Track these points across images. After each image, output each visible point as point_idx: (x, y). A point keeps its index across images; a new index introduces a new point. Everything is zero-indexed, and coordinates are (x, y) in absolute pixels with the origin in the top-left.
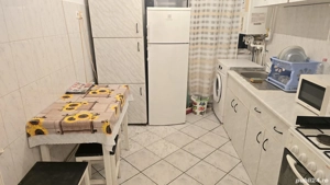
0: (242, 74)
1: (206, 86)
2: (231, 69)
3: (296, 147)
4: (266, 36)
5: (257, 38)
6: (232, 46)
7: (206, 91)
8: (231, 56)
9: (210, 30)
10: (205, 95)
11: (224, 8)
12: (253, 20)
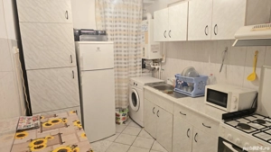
0: (156, 88)
1: (124, 100)
2: (146, 84)
3: (230, 135)
4: (161, 59)
5: (155, 61)
6: (138, 67)
7: (124, 103)
8: (138, 74)
9: (123, 57)
10: (124, 107)
11: (131, 41)
12: (152, 49)
